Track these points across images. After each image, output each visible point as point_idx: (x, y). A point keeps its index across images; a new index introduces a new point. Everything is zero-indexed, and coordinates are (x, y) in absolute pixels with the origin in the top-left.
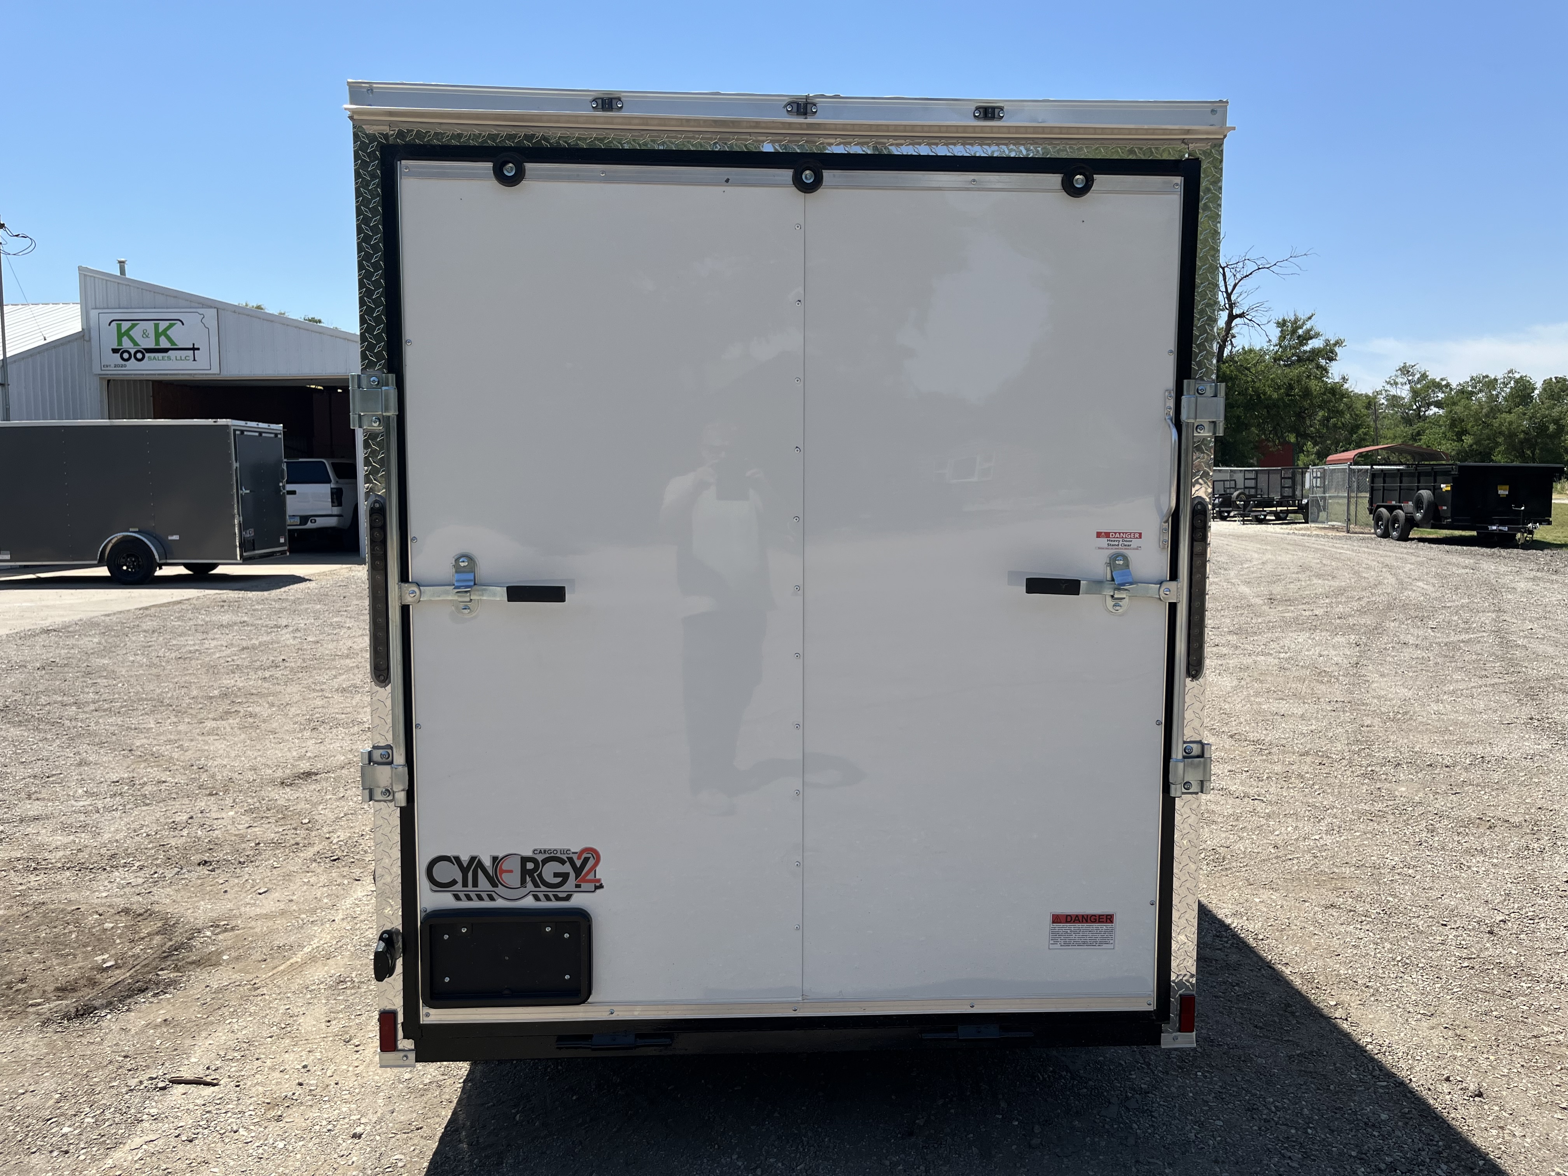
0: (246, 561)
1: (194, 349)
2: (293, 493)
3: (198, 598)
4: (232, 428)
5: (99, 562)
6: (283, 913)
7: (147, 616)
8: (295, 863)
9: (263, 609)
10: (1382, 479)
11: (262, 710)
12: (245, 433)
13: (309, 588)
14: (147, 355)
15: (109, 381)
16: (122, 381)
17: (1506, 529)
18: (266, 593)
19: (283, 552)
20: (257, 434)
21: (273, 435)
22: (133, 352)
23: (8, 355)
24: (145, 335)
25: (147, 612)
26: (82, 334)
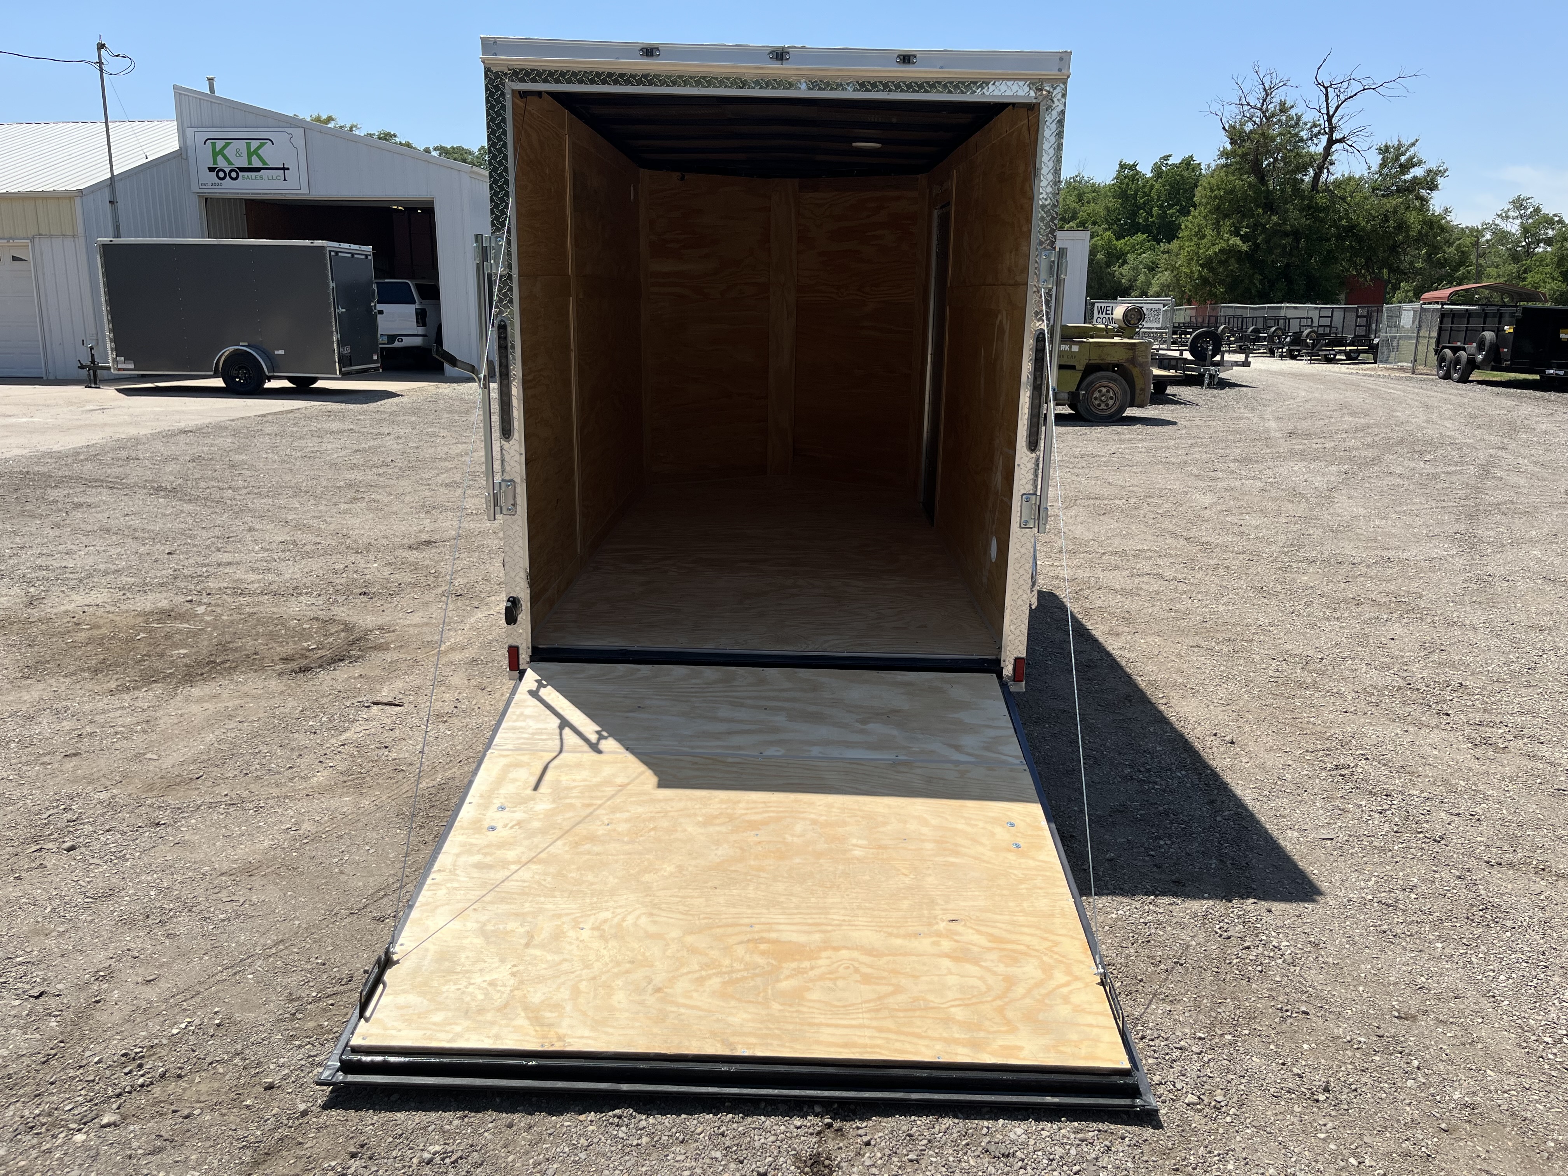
0: (346, 376)
1: (284, 169)
2: (381, 312)
3: (306, 408)
4: (328, 249)
5: (215, 373)
6: (427, 624)
7: (266, 422)
8: (430, 596)
9: (365, 420)
10: (1450, 319)
11: (384, 498)
12: (340, 254)
13: (402, 402)
14: (241, 174)
15: (206, 199)
16: (218, 199)
17: (1561, 373)
18: (365, 406)
19: (376, 369)
20: (349, 255)
21: (363, 257)
22: (227, 171)
23: (115, 173)
24: (238, 154)
25: (265, 419)
26: (179, 153)
